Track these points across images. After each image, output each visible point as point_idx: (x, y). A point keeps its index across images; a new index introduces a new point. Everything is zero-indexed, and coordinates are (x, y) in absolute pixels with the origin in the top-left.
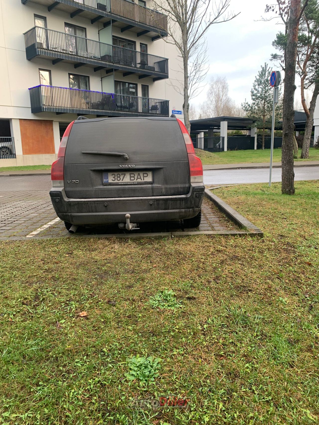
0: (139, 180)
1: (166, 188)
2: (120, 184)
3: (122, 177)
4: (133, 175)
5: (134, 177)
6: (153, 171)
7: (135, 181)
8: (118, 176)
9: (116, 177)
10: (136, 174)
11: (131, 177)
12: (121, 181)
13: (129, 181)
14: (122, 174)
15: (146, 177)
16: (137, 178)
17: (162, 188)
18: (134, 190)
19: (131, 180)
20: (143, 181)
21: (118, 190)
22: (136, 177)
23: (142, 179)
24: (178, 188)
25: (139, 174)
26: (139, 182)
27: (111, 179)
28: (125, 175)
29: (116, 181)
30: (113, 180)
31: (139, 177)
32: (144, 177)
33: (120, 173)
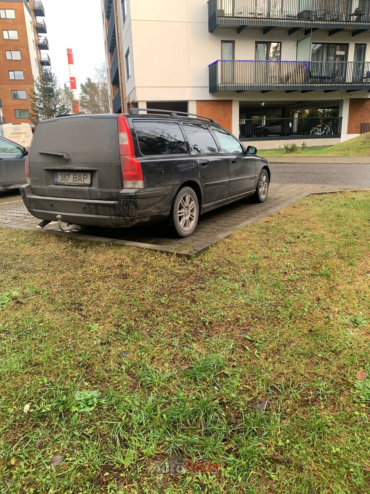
0: (80, 182)
1: (101, 192)
2: (65, 184)
3: (67, 178)
4: (75, 176)
5: (76, 178)
6: (92, 173)
7: (77, 182)
8: (65, 176)
9: (63, 177)
10: (78, 175)
11: (74, 178)
12: (66, 182)
13: (72, 182)
14: (68, 174)
15: (85, 178)
16: (79, 180)
17: (97, 192)
18: (75, 191)
20: (82, 182)
21: (64, 190)
22: (77, 178)
24: (111, 193)
25: (80, 176)
26: (80, 184)
27: (59, 179)
28: (69, 175)
29: (63, 181)
30: (61, 181)
31: (80, 179)
32: (84, 178)
33: (66, 174)
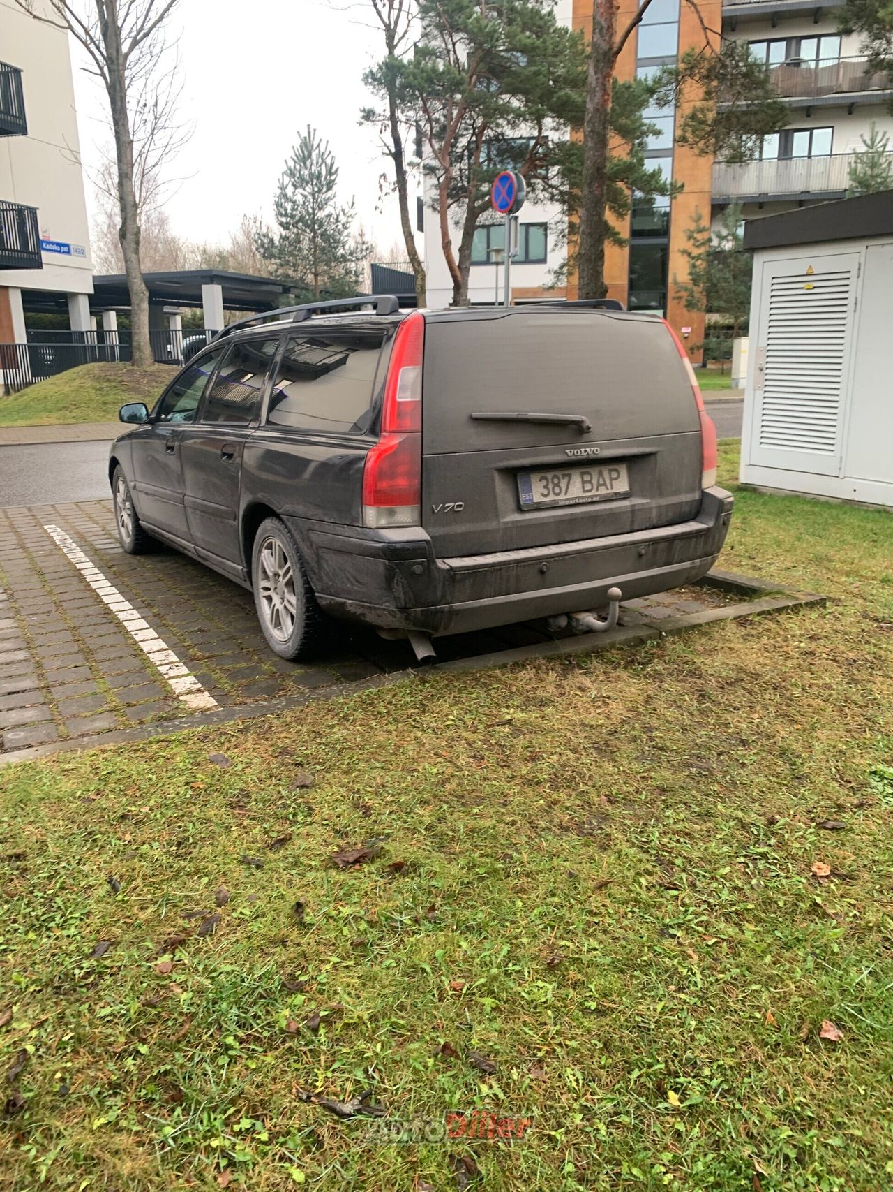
0: (603, 491)
1: (660, 507)
2: (561, 503)
3: (563, 484)
4: (587, 478)
5: (590, 482)
6: (630, 461)
7: (593, 493)
8: (556, 481)
9: (551, 486)
10: (594, 472)
11: (584, 482)
12: (562, 497)
13: (581, 494)
14: (564, 476)
15: (616, 479)
16: (599, 485)
17: (651, 509)
18: (594, 519)
19: (585, 491)
20: (610, 491)
21: (561, 522)
22: (595, 482)
23: (609, 486)
24: (680, 504)
25: (600, 473)
26: (605, 495)
27: (537, 491)
28: (569, 476)
29: (552, 497)
30: (545, 496)
31: (601, 482)
32: (612, 479)
33: (559, 474)
